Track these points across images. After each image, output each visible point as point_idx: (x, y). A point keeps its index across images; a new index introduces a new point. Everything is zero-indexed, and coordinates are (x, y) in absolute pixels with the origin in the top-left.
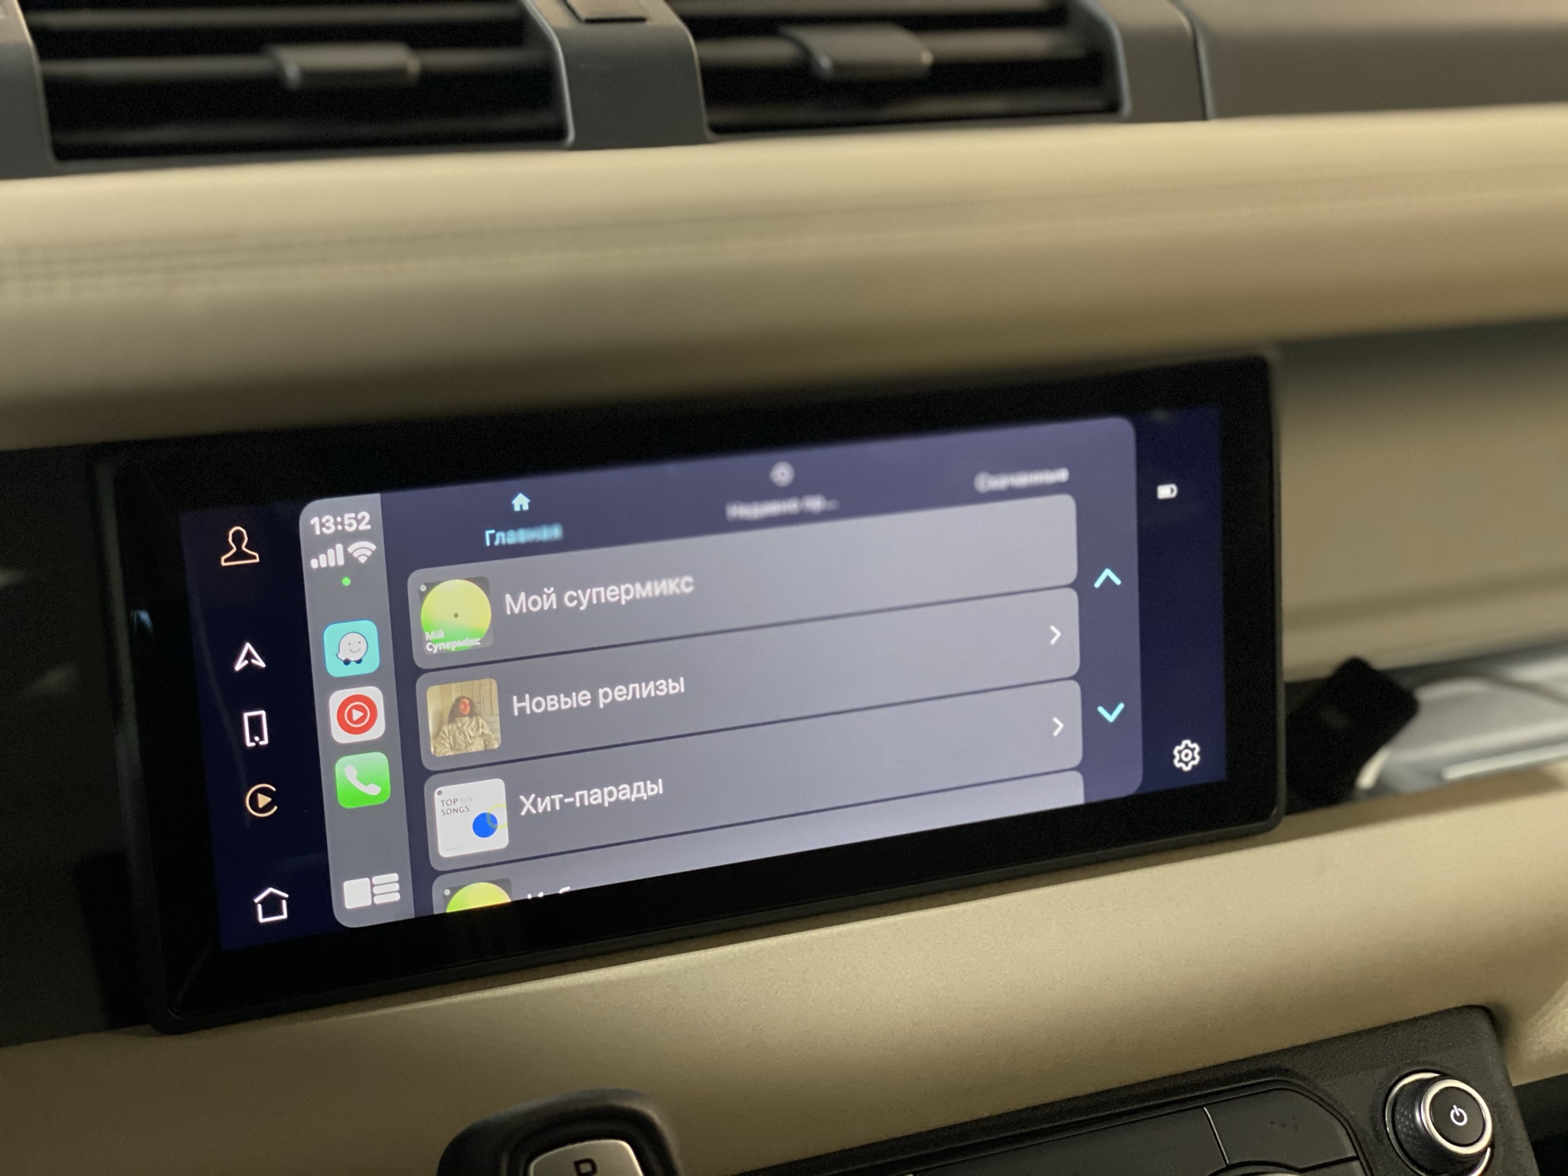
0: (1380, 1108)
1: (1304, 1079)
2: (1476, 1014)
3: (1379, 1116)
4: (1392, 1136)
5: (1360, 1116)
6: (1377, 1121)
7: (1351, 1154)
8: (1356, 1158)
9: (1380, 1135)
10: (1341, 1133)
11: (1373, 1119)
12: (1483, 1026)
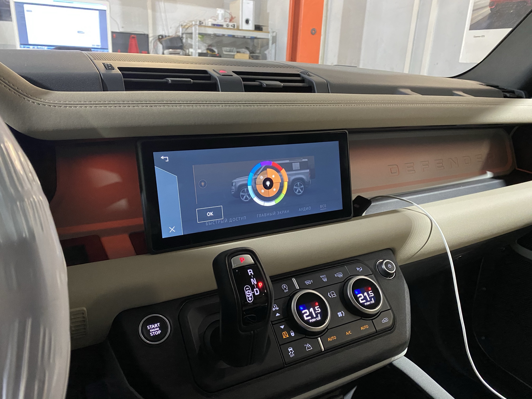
0: (375, 266)
1: (361, 261)
2: (390, 250)
3: (375, 267)
4: (378, 271)
5: (372, 267)
6: (375, 268)
7: (372, 273)
8: (372, 274)
9: (376, 270)
10: (369, 270)
11: (374, 268)
12: (391, 252)
